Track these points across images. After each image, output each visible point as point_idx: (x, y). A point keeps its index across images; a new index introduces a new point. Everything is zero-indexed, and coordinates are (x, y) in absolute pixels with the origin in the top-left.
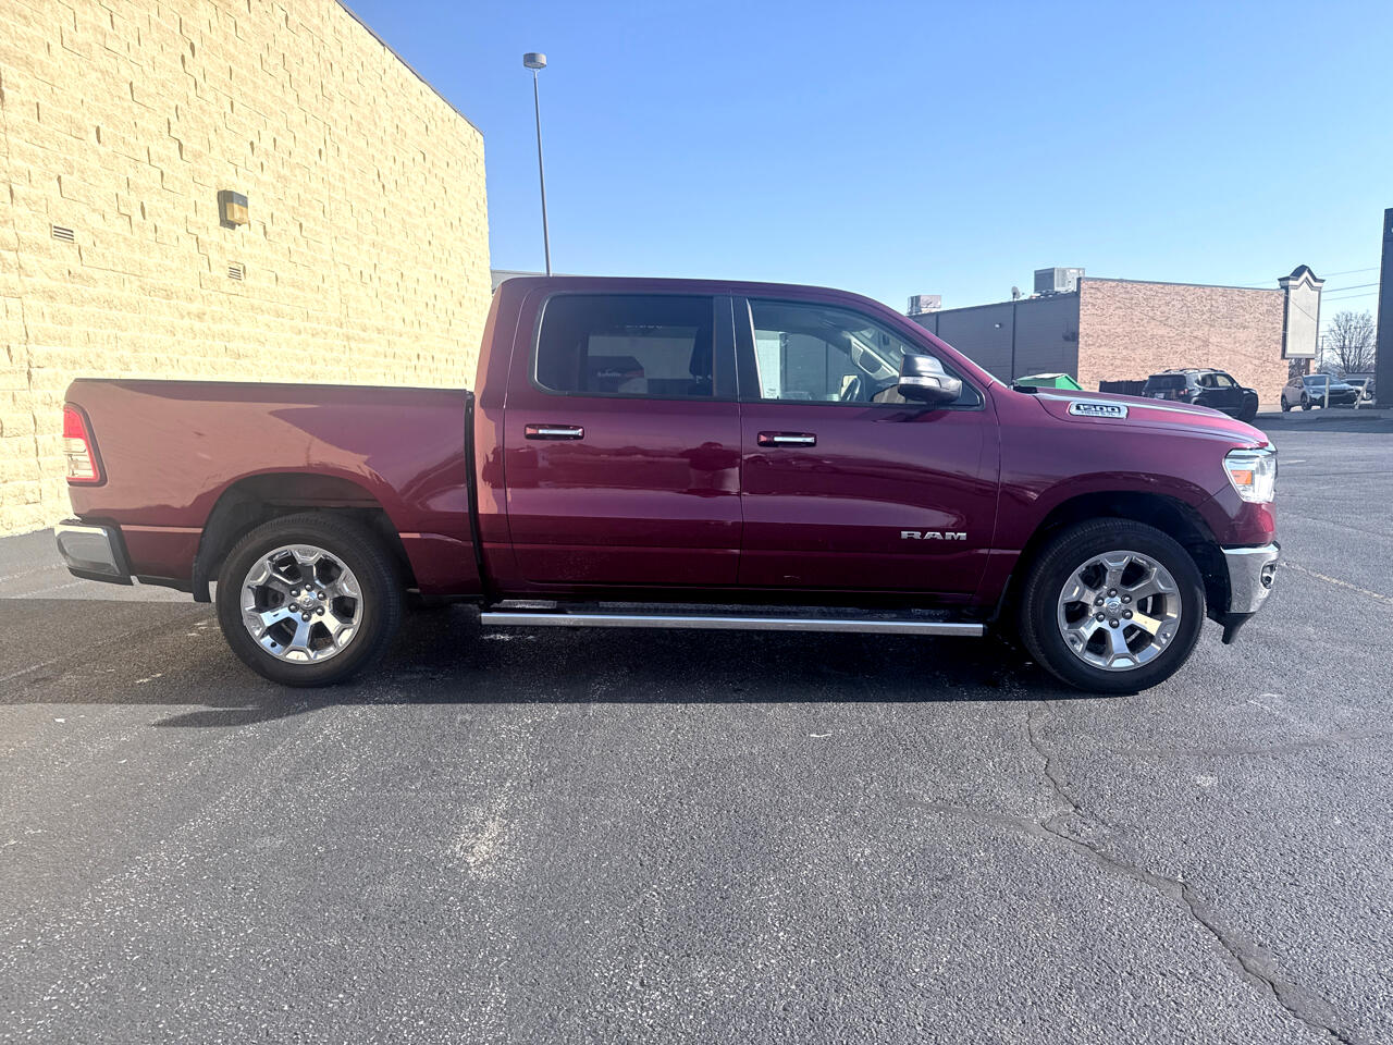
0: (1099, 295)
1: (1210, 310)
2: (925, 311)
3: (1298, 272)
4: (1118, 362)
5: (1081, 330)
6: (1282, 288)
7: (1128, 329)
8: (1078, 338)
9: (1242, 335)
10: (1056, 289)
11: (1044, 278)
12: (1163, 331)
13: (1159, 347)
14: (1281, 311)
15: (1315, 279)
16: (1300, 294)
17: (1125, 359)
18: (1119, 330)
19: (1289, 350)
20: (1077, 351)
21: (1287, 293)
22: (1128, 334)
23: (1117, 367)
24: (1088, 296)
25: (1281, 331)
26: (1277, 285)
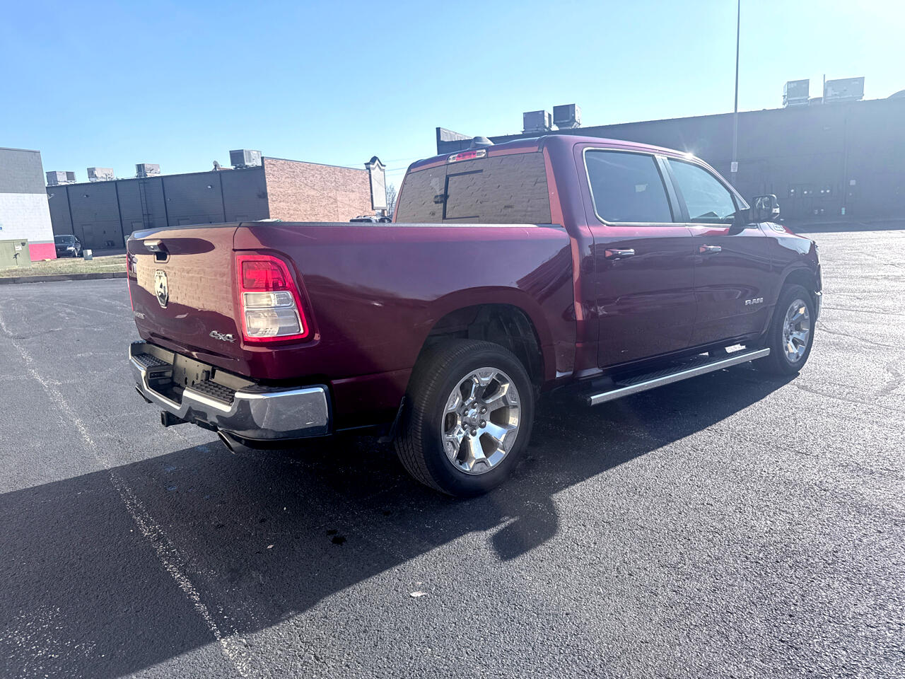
0: (275, 168)
1: (335, 181)
2: (149, 175)
3: (374, 159)
4: (292, 212)
5: (268, 191)
6: (367, 169)
7: (294, 191)
8: (267, 196)
9: (352, 196)
10: (246, 164)
11: (237, 156)
12: (312, 193)
13: (312, 203)
14: (369, 182)
15: (382, 165)
16: (376, 172)
17: (295, 210)
18: (289, 192)
19: (375, 205)
20: (268, 205)
21: (370, 172)
22: (294, 195)
23: (291, 215)
24: (269, 169)
25: (370, 194)
26: (364, 167)
